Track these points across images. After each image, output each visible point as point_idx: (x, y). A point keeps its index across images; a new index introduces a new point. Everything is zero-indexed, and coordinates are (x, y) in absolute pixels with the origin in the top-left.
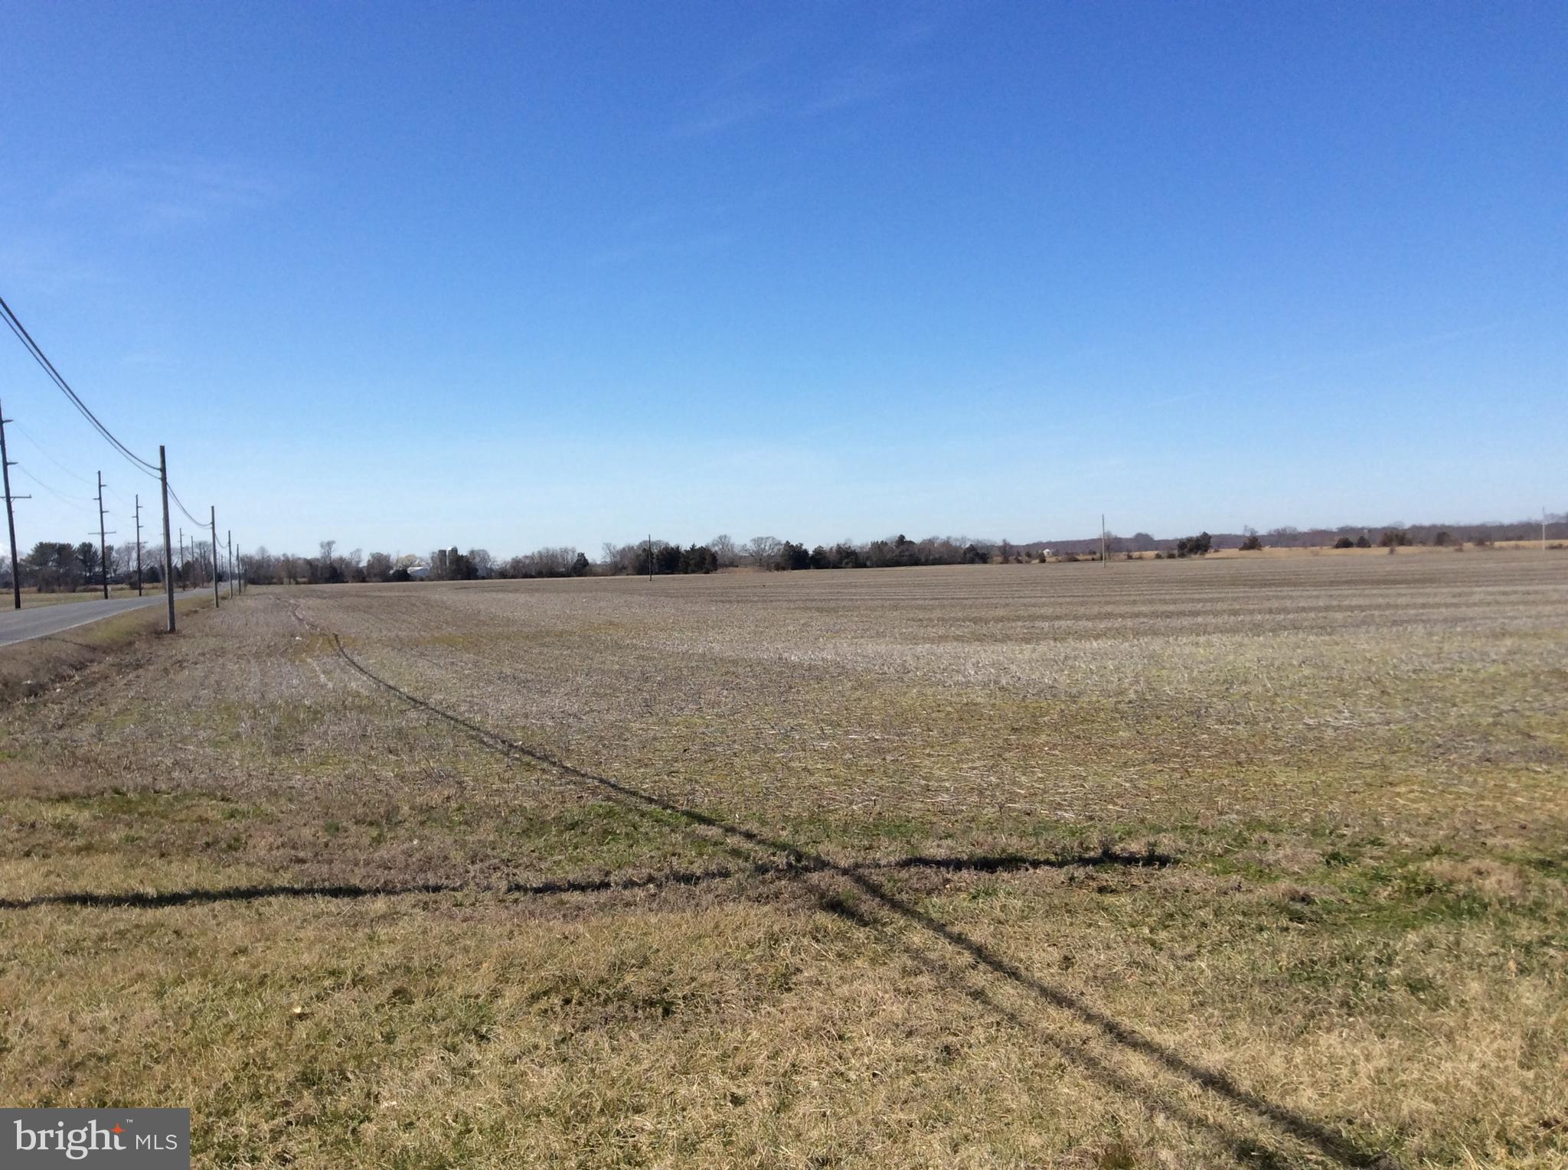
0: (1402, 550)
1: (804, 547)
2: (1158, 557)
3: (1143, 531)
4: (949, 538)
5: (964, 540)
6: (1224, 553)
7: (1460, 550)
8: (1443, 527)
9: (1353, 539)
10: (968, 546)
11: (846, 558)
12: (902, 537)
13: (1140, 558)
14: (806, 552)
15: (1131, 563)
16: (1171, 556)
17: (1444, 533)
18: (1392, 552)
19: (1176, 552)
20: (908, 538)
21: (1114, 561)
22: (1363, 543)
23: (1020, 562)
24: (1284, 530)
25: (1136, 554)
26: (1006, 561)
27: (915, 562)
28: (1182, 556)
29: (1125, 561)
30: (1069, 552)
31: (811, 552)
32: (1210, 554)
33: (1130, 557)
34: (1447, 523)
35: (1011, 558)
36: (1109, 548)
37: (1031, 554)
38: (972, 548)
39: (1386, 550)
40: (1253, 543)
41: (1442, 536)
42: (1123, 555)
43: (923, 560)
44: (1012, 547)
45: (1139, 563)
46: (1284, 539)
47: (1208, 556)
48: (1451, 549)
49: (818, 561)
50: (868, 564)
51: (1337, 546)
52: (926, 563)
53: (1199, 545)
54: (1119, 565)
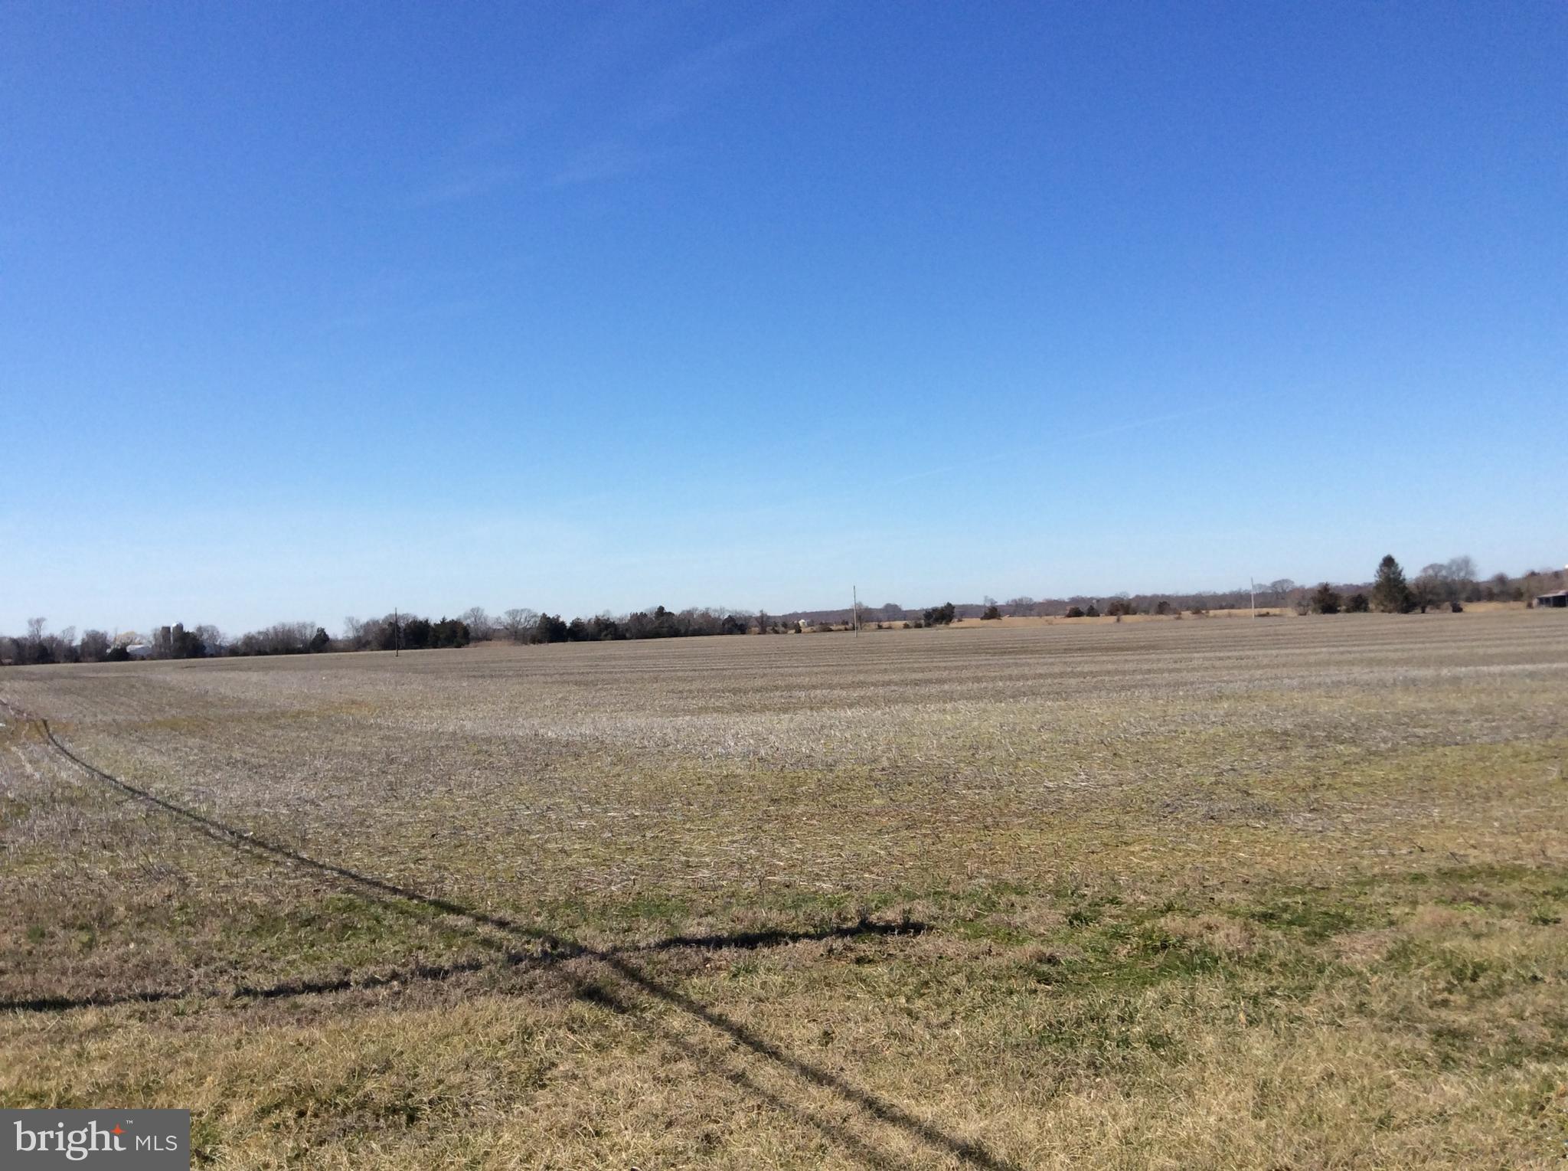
0: (1128, 619)
1: (561, 620)
2: (906, 626)
3: (892, 602)
4: (708, 609)
5: (722, 610)
6: (967, 622)
7: (1179, 618)
8: (1163, 596)
9: (1084, 608)
10: (726, 617)
11: (605, 630)
12: (661, 609)
13: (890, 628)
14: (563, 624)
15: (882, 633)
16: (919, 626)
17: (1165, 603)
18: (1118, 620)
19: (922, 622)
20: (667, 610)
21: (866, 631)
22: (1092, 612)
23: (777, 632)
24: (1021, 600)
25: (885, 624)
26: (763, 632)
27: (675, 633)
28: (928, 625)
29: (873, 630)
30: (823, 623)
31: (568, 625)
32: (954, 624)
33: (880, 627)
34: (1167, 593)
35: (768, 629)
36: (861, 618)
37: (787, 625)
38: (731, 619)
39: (1113, 619)
40: (993, 613)
41: (1162, 606)
42: (874, 625)
43: (683, 631)
44: (769, 617)
45: (890, 632)
46: (1022, 608)
47: (952, 625)
48: (1172, 617)
49: (577, 633)
50: (628, 635)
51: (1069, 616)
52: (686, 635)
53: (943, 615)
54: (869, 634)
